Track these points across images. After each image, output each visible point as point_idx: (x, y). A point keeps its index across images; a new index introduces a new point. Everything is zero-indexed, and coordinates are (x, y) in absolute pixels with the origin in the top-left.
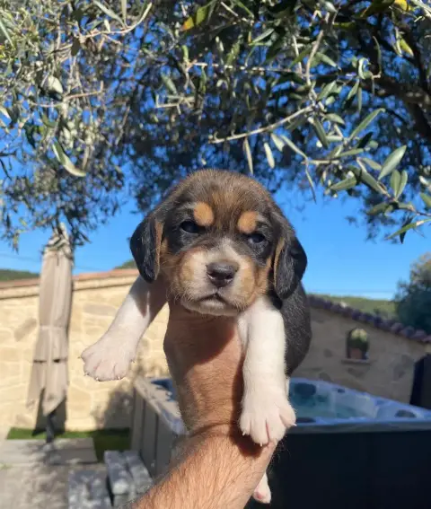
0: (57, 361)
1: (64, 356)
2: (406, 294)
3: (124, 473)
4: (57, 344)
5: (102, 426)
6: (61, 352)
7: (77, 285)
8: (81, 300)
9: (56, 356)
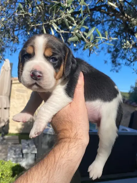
0: (5, 108)
1: (8, 107)
2: (133, 90)
3: (27, 147)
4: (5, 103)
5: (21, 132)
6: (7, 105)
7: (13, 82)
8: (15, 87)
9: (5, 107)
